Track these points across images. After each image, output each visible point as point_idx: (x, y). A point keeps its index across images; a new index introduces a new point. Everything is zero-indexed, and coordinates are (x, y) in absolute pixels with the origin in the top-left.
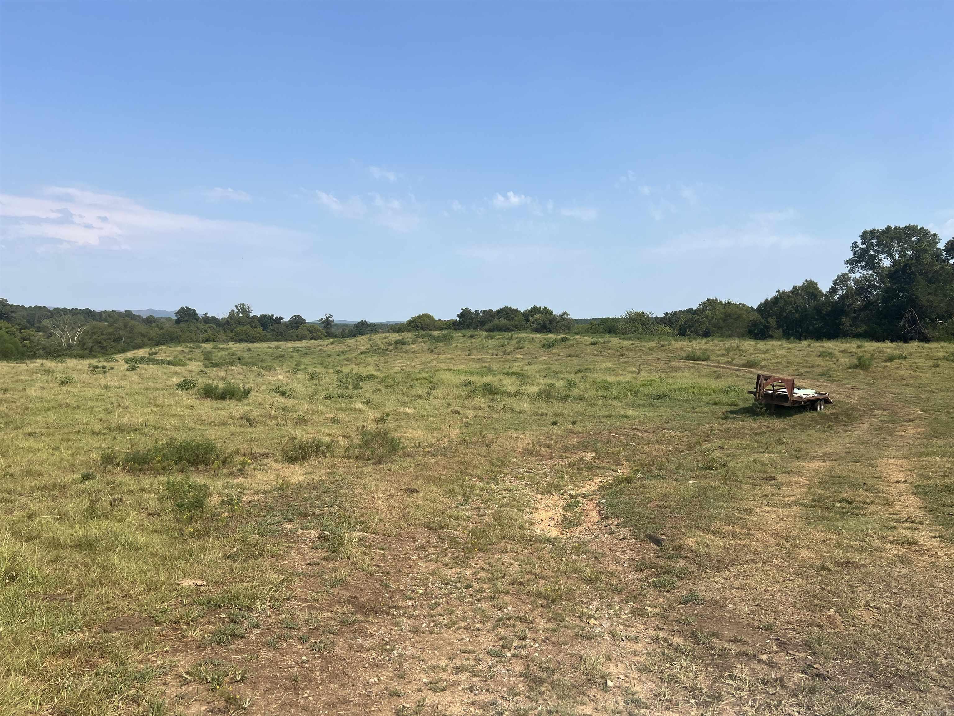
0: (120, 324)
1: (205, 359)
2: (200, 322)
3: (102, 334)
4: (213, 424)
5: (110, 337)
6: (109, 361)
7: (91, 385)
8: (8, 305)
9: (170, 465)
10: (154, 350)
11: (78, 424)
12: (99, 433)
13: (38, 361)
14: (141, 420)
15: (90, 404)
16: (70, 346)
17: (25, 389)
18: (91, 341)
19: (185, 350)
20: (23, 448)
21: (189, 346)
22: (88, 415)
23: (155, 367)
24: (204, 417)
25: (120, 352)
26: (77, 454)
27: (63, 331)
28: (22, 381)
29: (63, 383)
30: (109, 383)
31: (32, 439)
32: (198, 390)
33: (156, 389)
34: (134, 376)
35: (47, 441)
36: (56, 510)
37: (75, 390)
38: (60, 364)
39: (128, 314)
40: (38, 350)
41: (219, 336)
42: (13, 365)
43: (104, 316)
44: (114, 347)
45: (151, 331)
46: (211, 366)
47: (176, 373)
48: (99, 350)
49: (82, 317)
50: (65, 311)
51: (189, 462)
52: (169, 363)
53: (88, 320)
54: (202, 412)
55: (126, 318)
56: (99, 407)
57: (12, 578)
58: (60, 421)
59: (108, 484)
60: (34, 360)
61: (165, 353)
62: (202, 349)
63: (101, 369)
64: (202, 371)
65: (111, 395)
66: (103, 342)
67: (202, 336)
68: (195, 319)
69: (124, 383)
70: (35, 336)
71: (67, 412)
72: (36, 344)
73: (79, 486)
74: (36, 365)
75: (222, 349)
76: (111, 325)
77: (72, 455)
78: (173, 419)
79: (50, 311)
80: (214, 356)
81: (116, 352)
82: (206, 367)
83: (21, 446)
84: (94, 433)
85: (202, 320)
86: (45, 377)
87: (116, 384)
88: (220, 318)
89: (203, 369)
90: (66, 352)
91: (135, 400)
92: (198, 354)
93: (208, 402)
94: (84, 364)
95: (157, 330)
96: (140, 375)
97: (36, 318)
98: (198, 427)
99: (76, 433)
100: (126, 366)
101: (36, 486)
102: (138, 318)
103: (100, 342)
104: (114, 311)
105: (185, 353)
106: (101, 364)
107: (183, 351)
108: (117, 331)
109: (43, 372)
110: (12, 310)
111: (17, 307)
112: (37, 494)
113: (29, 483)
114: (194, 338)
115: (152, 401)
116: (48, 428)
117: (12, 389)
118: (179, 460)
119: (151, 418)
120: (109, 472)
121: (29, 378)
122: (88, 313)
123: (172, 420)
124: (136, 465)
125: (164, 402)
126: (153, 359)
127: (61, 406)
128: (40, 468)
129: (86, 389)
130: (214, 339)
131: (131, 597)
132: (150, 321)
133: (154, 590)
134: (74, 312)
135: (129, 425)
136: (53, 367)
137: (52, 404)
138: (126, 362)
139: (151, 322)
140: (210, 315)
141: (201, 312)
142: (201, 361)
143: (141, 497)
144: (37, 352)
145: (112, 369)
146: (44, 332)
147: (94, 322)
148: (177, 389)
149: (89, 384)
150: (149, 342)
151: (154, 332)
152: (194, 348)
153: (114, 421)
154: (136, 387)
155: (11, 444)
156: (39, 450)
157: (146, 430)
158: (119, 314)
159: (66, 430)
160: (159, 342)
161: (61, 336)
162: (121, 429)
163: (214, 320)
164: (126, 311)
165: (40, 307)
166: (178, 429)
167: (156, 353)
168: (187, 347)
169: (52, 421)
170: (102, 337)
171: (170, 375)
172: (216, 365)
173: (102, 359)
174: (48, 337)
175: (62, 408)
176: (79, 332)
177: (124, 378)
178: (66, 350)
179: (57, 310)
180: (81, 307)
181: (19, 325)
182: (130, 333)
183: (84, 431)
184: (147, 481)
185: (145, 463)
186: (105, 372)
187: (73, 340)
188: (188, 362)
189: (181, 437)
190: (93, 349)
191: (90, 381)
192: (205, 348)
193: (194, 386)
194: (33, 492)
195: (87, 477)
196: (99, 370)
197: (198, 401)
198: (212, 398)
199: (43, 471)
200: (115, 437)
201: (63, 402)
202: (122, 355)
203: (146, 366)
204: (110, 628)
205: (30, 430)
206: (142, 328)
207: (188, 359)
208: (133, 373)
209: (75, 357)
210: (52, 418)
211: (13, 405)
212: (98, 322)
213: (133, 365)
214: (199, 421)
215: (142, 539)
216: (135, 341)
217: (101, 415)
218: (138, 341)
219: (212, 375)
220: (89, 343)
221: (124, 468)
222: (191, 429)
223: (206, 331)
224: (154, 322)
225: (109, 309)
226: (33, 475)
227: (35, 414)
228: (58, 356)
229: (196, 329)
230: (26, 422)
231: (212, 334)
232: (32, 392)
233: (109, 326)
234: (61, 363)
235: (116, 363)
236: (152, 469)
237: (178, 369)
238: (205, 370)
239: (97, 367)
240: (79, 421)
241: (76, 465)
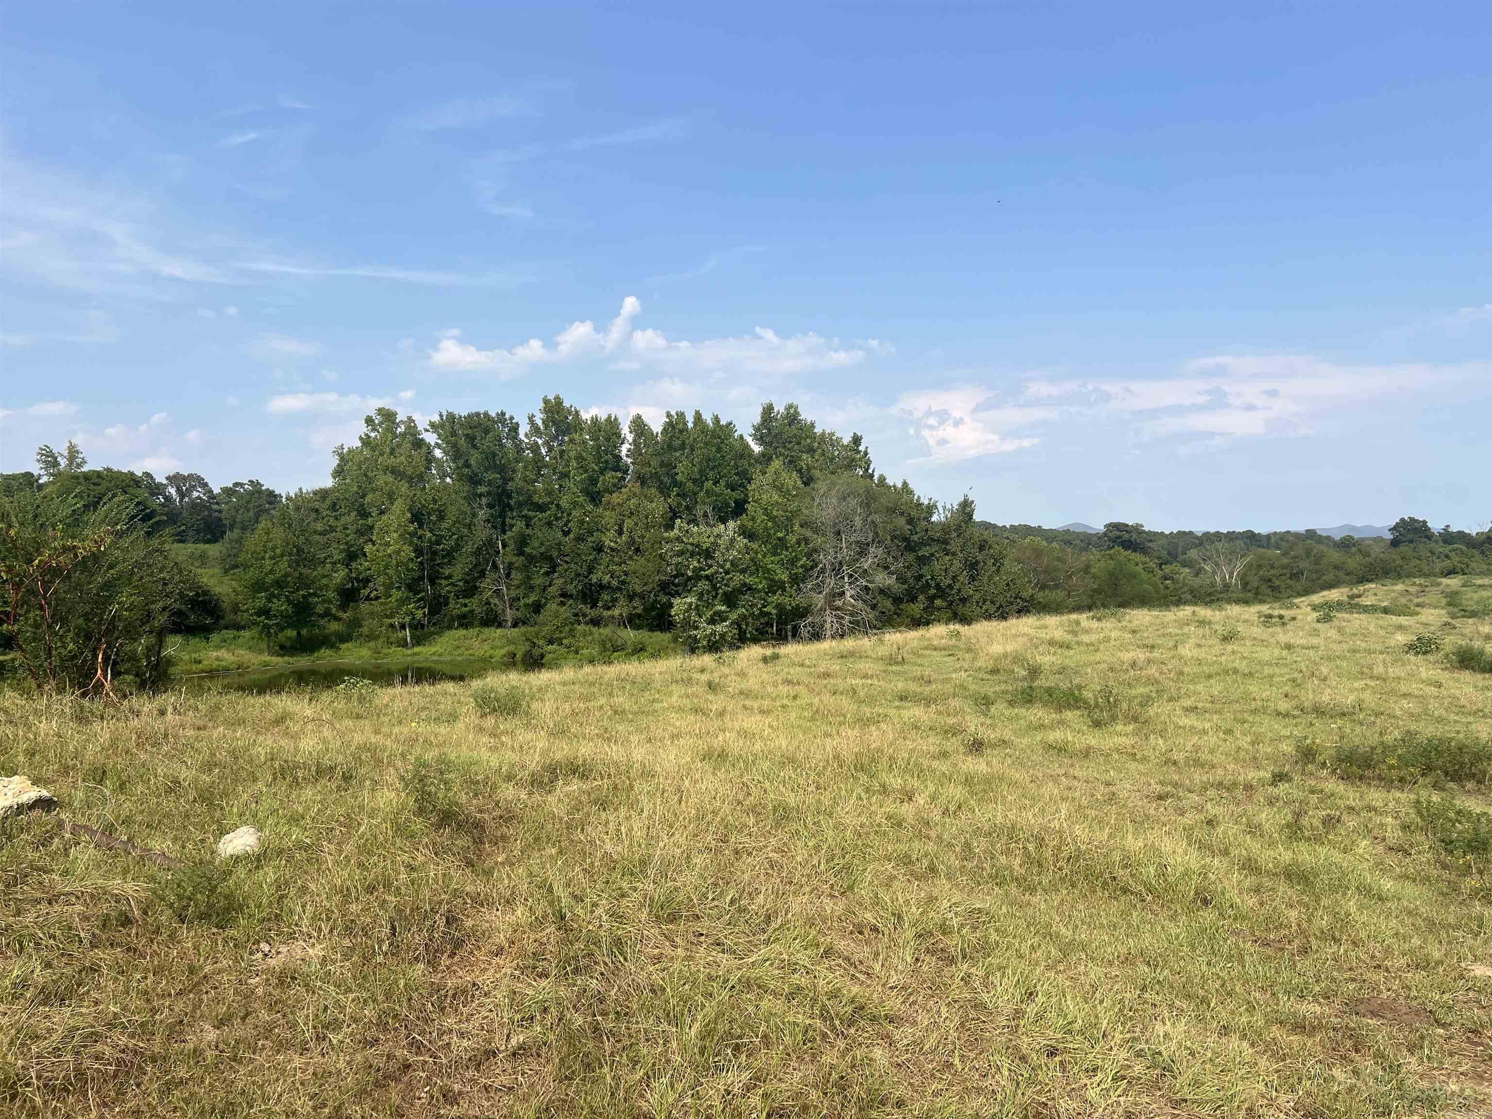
0: (1299, 551)
1: (1449, 604)
2: (1436, 542)
3: (1273, 567)
4: (1481, 714)
5: (1285, 571)
6: (1288, 608)
7: (1265, 643)
8: (1144, 532)
9: (1412, 774)
10: (1355, 591)
11: (1254, 699)
12: (1287, 715)
13: (1187, 608)
14: (1351, 699)
15: (1267, 671)
16: (1227, 587)
17: (1176, 646)
18: (1256, 578)
19: (1411, 589)
20: (1184, 728)
21: (1418, 582)
22: (1267, 686)
23: (1363, 616)
24: (1463, 701)
25: (1299, 595)
26: (1258, 744)
27: (1217, 565)
28: (1170, 635)
29: (1225, 639)
30: (1292, 641)
31: (1193, 716)
32: (1447, 656)
33: (1370, 652)
34: (1329, 631)
35: (1215, 720)
36: (1244, 819)
37: (1245, 650)
38: (1217, 613)
39: (1311, 534)
40: (1184, 592)
41: (1474, 565)
42: (1156, 613)
43: (1273, 539)
44: (1289, 587)
45: (1349, 560)
46: (1463, 617)
47: (1400, 628)
48: (1269, 591)
49: (1242, 544)
50: (1217, 536)
51: (1446, 774)
52: (1386, 611)
53: (1251, 548)
54: (1457, 693)
55: (1309, 541)
56: (1281, 675)
57: (1206, 902)
58: (1228, 692)
59: (1313, 792)
60: (1181, 607)
61: (1375, 594)
62: (1442, 587)
63: (1277, 620)
64: (1446, 624)
65: (1298, 659)
66: (1274, 579)
67: (1439, 566)
68: (1426, 537)
69: (1315, 641)
70: (1180, 574)
71: (1236, 681)
72: (1181, 585)
73: (1270, 789)
74: (1186, 613)
75: (1480, 586)
76: (1285, 554)
77: (1253, 743)
78: (1406, 701)
79: (1197, 538)
80: (1466, 599)
81: (1293, 594)
82: (1453, 618)
83: (1181, 724)
84: (1279, 714)
85: (1440, 539)
86: (1201, 631)
87: (1303, 641)
88: (1474, 534)
89: (1450, 620)
90: (1222, 596)
91: (1337, 667)
92: (1433, 595)
93: (1467, 676)
94: (1252, 612)
95: (1359, 558)
96: (1340, 630)
97: (1180, 550)
98: (1452, 717)
99: (1254, 712)
100: (1315, 615)
101: (1209, 782)
102: (1326, 541)
103: (1270, 580)
104: (1288, 532)
105: (1411, 594)
106: (1276, 613)
107: (1407, 591)
108: (1295, 562)
109: (1197, 624)
110: (1149, 538)
111: (1155, 533)
112: (1212, 793)
113: (1199, 777)
114: (1426, 569)
115: (1366, 670)
116: (1212, 702)
117: (1159, 646)
118: (1427, 770)
119: (1367, 696)
120: (1312, 774)
121: (1179, 632)
122: (1251, 537)
123: (1404, 703)
124: (1354, 768)
125: (1387, 672)
126: (1357, 604)
127: (1227, 672)
128: (1209, 757)
129: (1258, 649)
130: (1462, 570)
131: (1387, 970)
132: (1347, 544)
133: (1424, 969)
134: (1232, 537)
135: (1332, 706)
136: (1209, 617)
137: (1214, 669)
138: (1314, 609)
139: (1348, 546)
140: (1454, 529)
141: (1436, 525)
142: (1443, 608)
143: (1370, 819)
144: (1183, 596)
145: (1294, 619)
146: (1190, 567)
147: (1261, 550)
148: (1407, 652)
149: (1263, 641)
150: (1348, 578)
151: (1354, 562)
152: (1426, 586)
153: (1308, 697)
154: (1335, 646)
155: (1168, 721)
156: (1205, 732)
157: (1361, 716)
158: (1297, 535)
159: (1236, 706)
160: (1363, 577)
161: (1214, 572)
162: (1319, 711)
163: (1462, 537)
164: (1307, 531)
165: (1184, 533)
166: (1414, 717)
167: (1359, 596)
168: (1414, 584)
169: (1217, 693)
170: (1272, 572)
171: (1390, 629)
172: (1473, 614)
173: (1277, 605)
174: (1197, 575)
175: (1229, 675)
176: (1239, 567)
177: (1315, 633)
178: (1221, 592)
179: (1207, 535)
180: (1240, 529)
181: (1159, 558)
182: (1316, 564)
183: (1264, 710)
184: (1376, 796)
185: (1369, 767)
186: (1284, 624)
187: (1231, 577)
188: (1417, 609)
189: (1427, 731)
190: (1260, 590)
191: (1263, 638)
192: (1448, 586)
193: (1437, 648)
194: (1206, 789)
195: (1279, 778)
196: (1274, 620)
197: (1447, 674)
198: (1473, 669)
199: (1215, 761)
200: (1311, 723)
201: (1230, 665)
202: (1303, 599)
203: (1346, 616)
204: (1362, 1008)
205: (1189, 703)
206: (1336, 556)
207: (1418, 605)
208: (1327, 625)
209: (1238, 601)
210: (1217, 688)
211: (1164, 668)
212: (1266, 550)
213: (1327, 613)
214: (1453, 708)
215: (1388, 885)
216: (1325, 577)
217: (1286, 688)
218: (1329, 577)
219: (1467, 631)
220: (1254, 582)
221: (1334, 772)
222: (1440, 720)
223: (1447, 556)
224: (1354, 545)
225: (1281, 529)
226: (1202, 766)
227: (1192, 682)
228: (1212, 601)
229: (1429, 554)
230: (1183, 691)
231: (1460, 562)
232: (1186, 651)
233: (1283, 555)
234: (1219, 610)
235: (1298, 611)
236: (1380, 778)
237: (1402, 620)
238: (1453, 622)
239: (1270, 616)
240: (1254, 695)
241: (1260, 759)
